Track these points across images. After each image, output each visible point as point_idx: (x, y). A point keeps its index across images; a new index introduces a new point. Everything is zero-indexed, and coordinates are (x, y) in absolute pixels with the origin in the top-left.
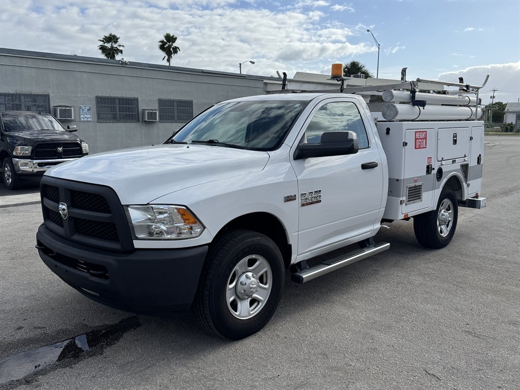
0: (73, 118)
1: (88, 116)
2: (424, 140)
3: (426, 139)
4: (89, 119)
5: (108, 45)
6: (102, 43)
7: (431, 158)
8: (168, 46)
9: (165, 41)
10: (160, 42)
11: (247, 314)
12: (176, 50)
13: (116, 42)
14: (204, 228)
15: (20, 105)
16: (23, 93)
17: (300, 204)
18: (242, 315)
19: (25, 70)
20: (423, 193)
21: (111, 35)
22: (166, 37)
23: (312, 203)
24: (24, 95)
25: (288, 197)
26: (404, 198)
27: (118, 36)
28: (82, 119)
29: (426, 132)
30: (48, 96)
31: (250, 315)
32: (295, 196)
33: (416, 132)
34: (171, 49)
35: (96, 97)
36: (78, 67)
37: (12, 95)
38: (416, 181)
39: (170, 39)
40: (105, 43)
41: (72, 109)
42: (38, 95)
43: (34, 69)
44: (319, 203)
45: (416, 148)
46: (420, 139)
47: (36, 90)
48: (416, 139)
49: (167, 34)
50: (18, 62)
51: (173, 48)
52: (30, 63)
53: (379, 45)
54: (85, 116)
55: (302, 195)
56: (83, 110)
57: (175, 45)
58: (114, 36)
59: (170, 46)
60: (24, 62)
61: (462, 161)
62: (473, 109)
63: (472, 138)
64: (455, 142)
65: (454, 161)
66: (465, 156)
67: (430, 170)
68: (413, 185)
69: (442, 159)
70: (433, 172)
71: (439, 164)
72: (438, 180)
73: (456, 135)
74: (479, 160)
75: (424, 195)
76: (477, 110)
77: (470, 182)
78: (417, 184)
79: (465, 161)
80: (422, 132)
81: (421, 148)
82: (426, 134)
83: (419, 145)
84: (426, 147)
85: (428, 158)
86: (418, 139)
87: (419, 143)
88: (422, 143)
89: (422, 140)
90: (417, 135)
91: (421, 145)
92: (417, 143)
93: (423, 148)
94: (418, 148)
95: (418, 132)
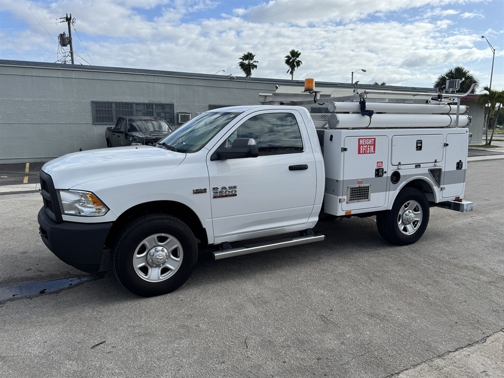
2: (372, 147)
3: (374, 145)
5: (246, 62)
6: (241, 60)
7: (382, 162)
8: (293, 60)
9: (291, 56)
10: (287, 57)
11: (157, 279)
12: (298, 63)
13: (252, 59)
14: (109, 209)
15: (153, 112)
16: (155, 102)
17: (212, 196)
18: (151, 278)
19: (156, 85)
20: (372, 194)
21: (248, 53)
22: (291, 53)
23: (226, 196)
24: (155, 104)
25: (197, 190)
26: (345, 197)
27: (254, 54)
29: (375, 139)
30: (173, 105)
31: (159, 279)
32: (205, 189)
33: (359, 139)
34: (295, 63)
35: (209, 105)
36: (196, 82)
37: (147, 104)
38: (359, 182)
39: (295, 54)
40: (243, 60)
41: (190, 115)
42: (166, 105)
43: (163, 85)
44: (234, 197)
45: (359, 153)
46: (365, 145)
47: (164, 100)
48: (359, 146)
49: (292, 50)
50: (151, 79)
51: (296, 62)
52: (160, 80)
53: (494, 50)
55: (214, 189)
57: (298, 59)
58: (251, 54)
59: (294, 61)
60: (156, 79)
61: (431, 166)
62: (454, 117)
63: (447, 145)
64: (419, 148)
65: (418, 166)
66: (436, 162)
67: (380, 174)
68: (357, 186)
69: (400, 164)
70: (385, 175)
71: (395, 168)
72: (393, 183)
73: (422, 142)
74: (459, 165)
75: (372, 196)
76: (458, 118)
77: (444, 186)
78: (362, 185)
79: (436, 166)
80: (369, 139)
81: (367, 153)
82: (375, 141)
83: (365, 151)
84: (375, 153)
85: (378, 163)
86: (363, 145)
87: (364, 149)
88: (368, 149)
89: (369, 146)
90: (361, 142)
91: (367, 151)
92: (361, 149)
93: (370, 153)
94: (362, 153)
95: (363, 139)
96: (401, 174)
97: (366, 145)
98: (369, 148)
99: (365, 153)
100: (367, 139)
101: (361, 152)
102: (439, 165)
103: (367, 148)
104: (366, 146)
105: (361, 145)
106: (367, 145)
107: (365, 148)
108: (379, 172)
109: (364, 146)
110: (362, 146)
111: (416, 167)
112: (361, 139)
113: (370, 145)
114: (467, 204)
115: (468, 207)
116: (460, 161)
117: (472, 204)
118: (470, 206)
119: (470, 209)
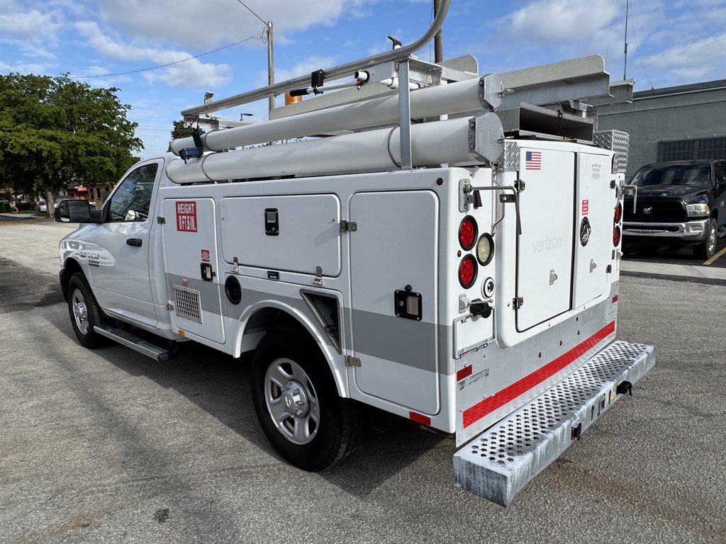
2: (192, 218)
3: (195, 215)
7: (208, 252)
17: (89, 263)
23: (94, 265)
26: (172, 303)
29: (194, 203)
33: (177, 204)
38: (185, 284)
44: (98, 268)
45: (178, 228)
46: (184, 215)
48: (178, 215)
61: (308, 283)
63: (353, 227)
64: (272, 229)
65: (274, 275)
66: (319, 273)
67: (208, 275)
68: (182, 288)
69: (236, 261)
70: (215, 280)
72: (230, 300)
73: (277, 215)
74: (407, 304)
75: (203, 314)
77: (358, 355)
78: (188, 289)
79: (320, 286)
80: (188, 203)
81: (187, 230)
82: (195, 208)
83: (184, 225)
84: (196, 231)
85: (203, 251)
86: (181, 215)
87: (183, 222)
88: (188, 222)
89: (188, 217)
90: (178, 208)
91: (187, 226)
92: (180, 222)
93: (190, 231)
94: (182, 230)
95: (181, 203)
96: (243, 286)
98: (190, 220)
99: (185, 230)
100: (185, 203)
101: (181, 228)
102: (328, 286)
103: (187, 220)
104: (185, 217)
107: (184, 220)
108: (206, 272)
109: (183, 217)
110: (180, 217)
111: (270, 274)
112: (179, 203)
113: (189, 215)
114: (469, 463)
115: (472, 476)
116: (408, 288)
117: (498, 478)
118: (485, 478)
119: (486, 489)
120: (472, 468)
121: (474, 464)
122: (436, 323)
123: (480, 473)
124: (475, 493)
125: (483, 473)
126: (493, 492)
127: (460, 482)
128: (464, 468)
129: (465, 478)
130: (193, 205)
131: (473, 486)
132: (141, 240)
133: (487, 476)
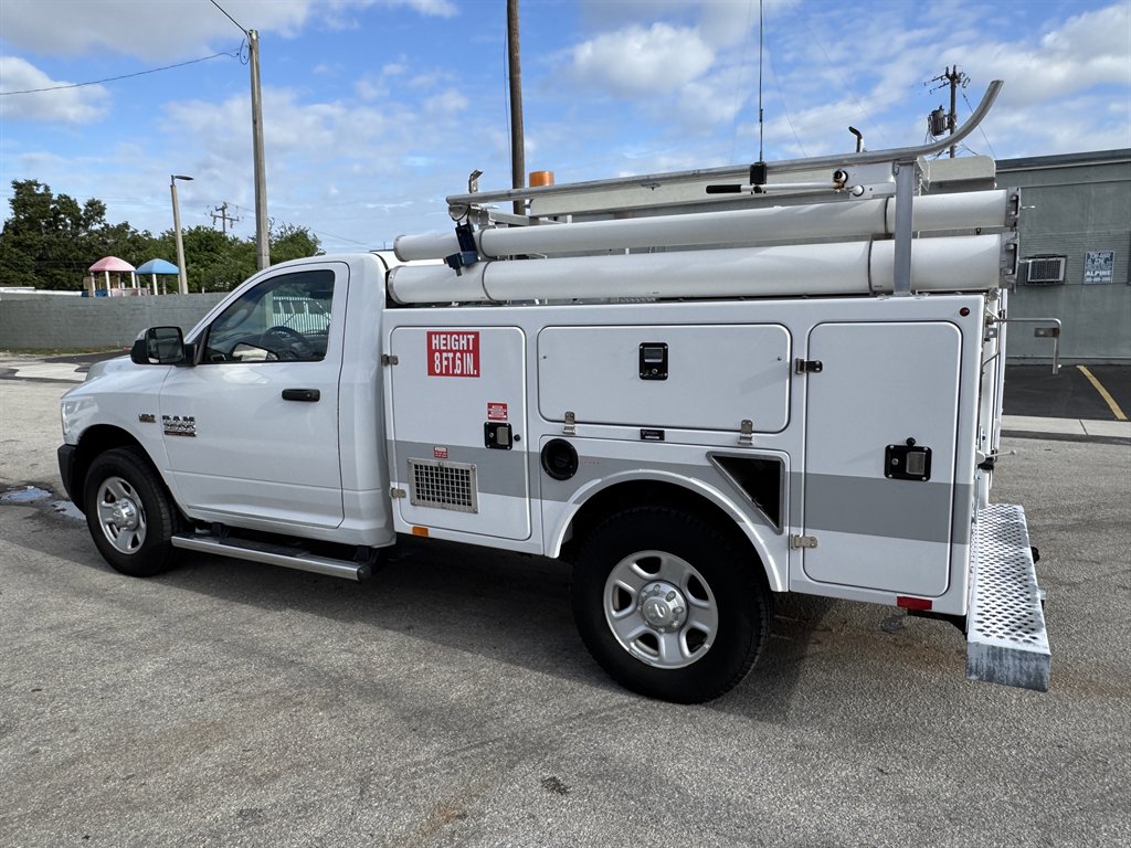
0: (1061, 279)
1: (1104, 273)
3: (476, 352)
4: (1105, 279)
7: (505, 406)
17: (163, 431)
20: (480, 495)
23: (180, 434)
25: (143, 416)
26: (405, 487)
28: (1089, 280)
29: (476, 334)
32: (153, 416)
33: (430, 334)
38: (438, 455)
41: (1063, 260)
44: (191, 438)
45: (431, 372)
46: (447, 351)
48: (431, 353)
54: (1096, 273)
55: (164, 418)
56: (1093, 261)
61: (727, 443)
62: (884, 249)
63: (813, 367)
64: (653, 371)
65: (653, 434)
66: (747, 427)
67: (502, 439)
68: (434, 462)
69: (570, 417)
70: (516, 446)
71: (555, 431)
72: (550, 474)
73: (666, 351)
74: (905, 461)
75: (482, 499)
76: (903, 253)
77: (810, 533)
78: (447, 464)
79: (749, 446)
80: (458, 334)
81: (453, 375)
82: (476, 341)
83: (447, 367)
84: (478, 375)
85: (490, 405)
86: (441, 352)
87: (445, 363)
88: (458, 362)
89: (458, 355)
90: (434, 342)
91: (454, 368)
92: (437, 362)
93: (462, 375)
94: (441, 374)
95: (440, 333)
96: (579, 453)
97: (451, 351)
98: (462, 360)
99: (447, 374)
100: (452, 334)
101: (438, 371)
102: (761, 446)
103: (454, 359)
104: (451, 355)
105: (436, 351)
106: (455, 352)
107: (447, 359)
108: (497, 435)
109: (445, 355)
110: (437, 354)
111: (644, 436)
112: (436, 333)
113: (462, 352)
114: (993, 647)
115: (997, 663)
116: (910, 441)
117: (1037, 659)
118: (1017, 662)
119: (1018, 676)
120: (997, 653)
121: (1001, 648)
122: (952, 482)
123: (1010, 657)
124: (1001, 682)
125: (1014, 657)
126: (1029, 677)
127: (976, 673)
128: (985, 654)
129: (985, 666)
130: (472, 337)
131: (998, 674)
132: (319, 392)
133: (1020, 659)
